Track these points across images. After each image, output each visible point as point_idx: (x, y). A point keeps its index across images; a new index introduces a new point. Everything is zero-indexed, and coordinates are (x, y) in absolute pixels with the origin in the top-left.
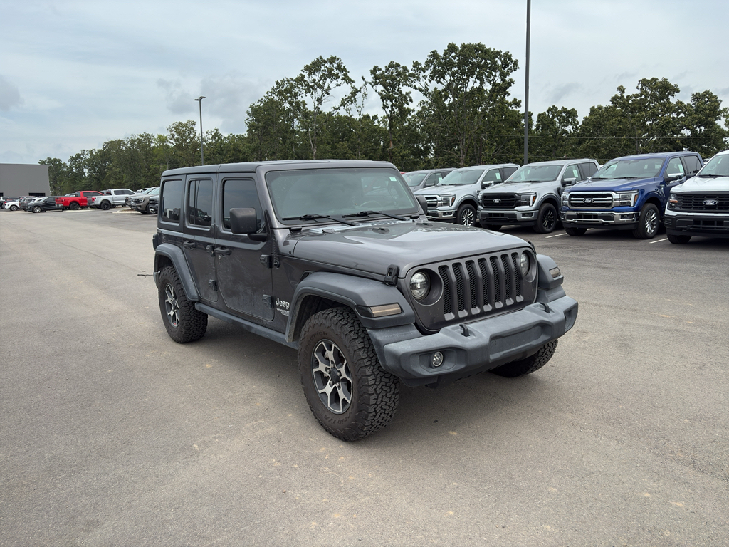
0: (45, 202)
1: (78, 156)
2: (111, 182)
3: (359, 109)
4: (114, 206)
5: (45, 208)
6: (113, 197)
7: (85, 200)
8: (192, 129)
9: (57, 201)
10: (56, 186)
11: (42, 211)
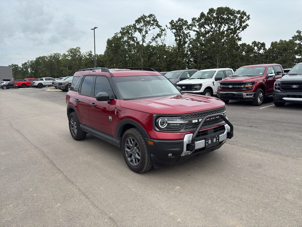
0: (9, 84)
1: (26, 63)
2: (41, 75)
3: (162, 41)
4: (45, 86)
5: (8, 87)
6: (44, 81)
7: (30, 83)
8: (79, 51)
9: (14, 83)
10: (16, 77)
11: (7, 88)
